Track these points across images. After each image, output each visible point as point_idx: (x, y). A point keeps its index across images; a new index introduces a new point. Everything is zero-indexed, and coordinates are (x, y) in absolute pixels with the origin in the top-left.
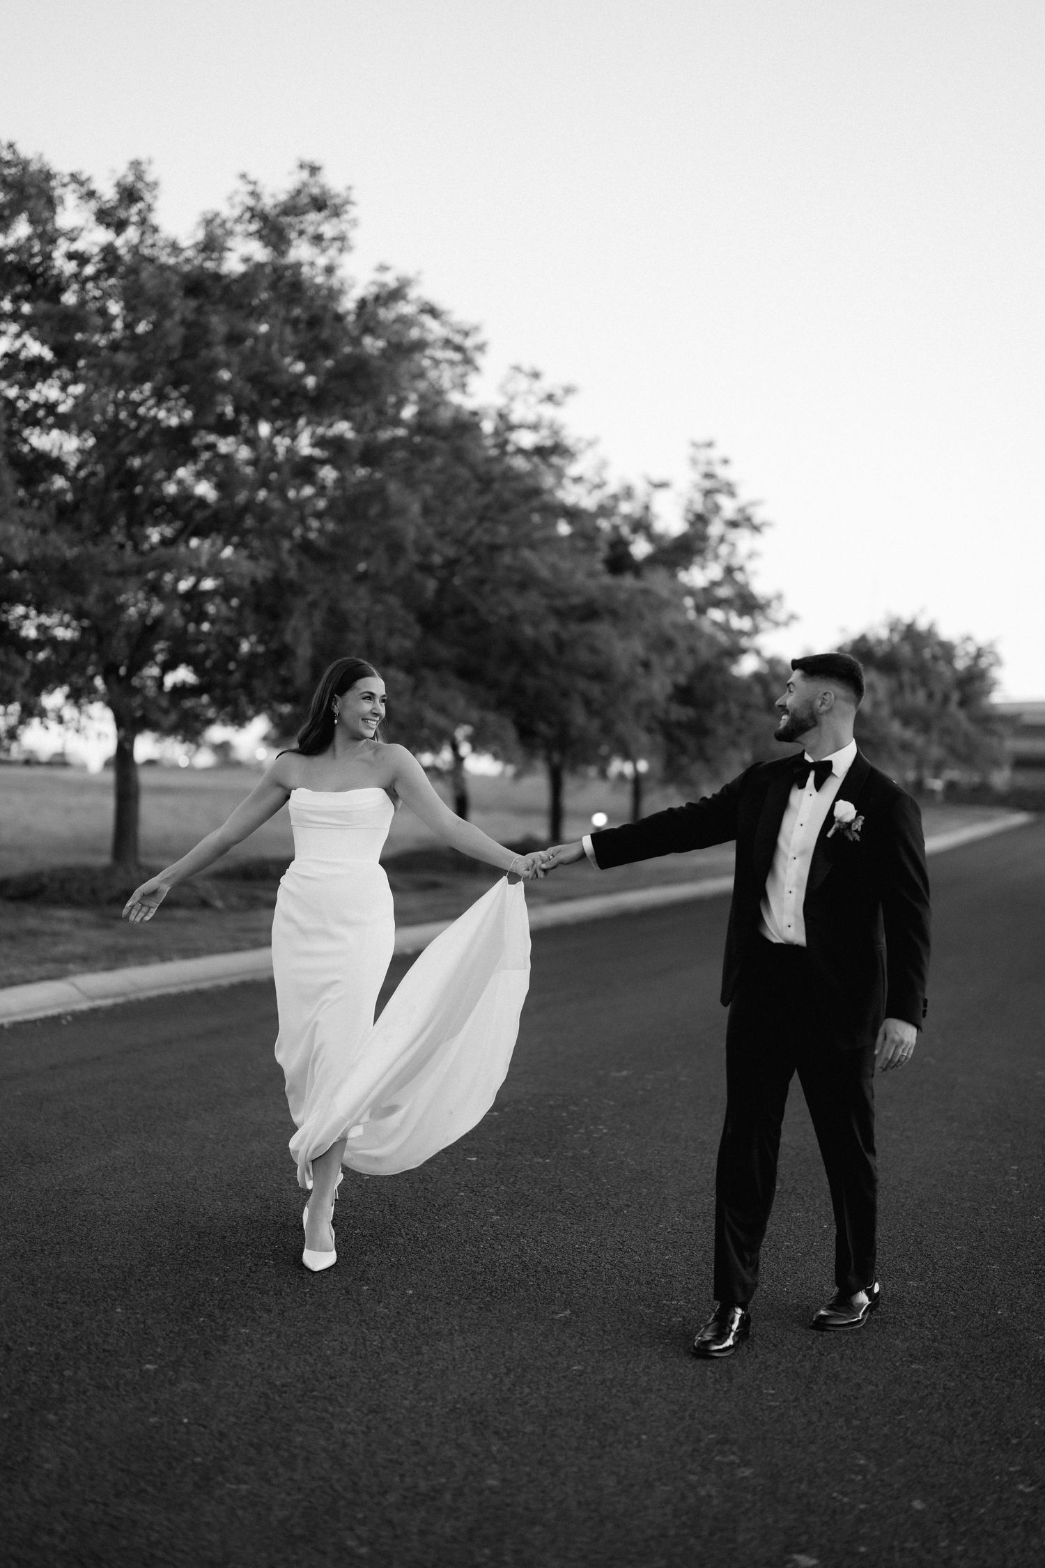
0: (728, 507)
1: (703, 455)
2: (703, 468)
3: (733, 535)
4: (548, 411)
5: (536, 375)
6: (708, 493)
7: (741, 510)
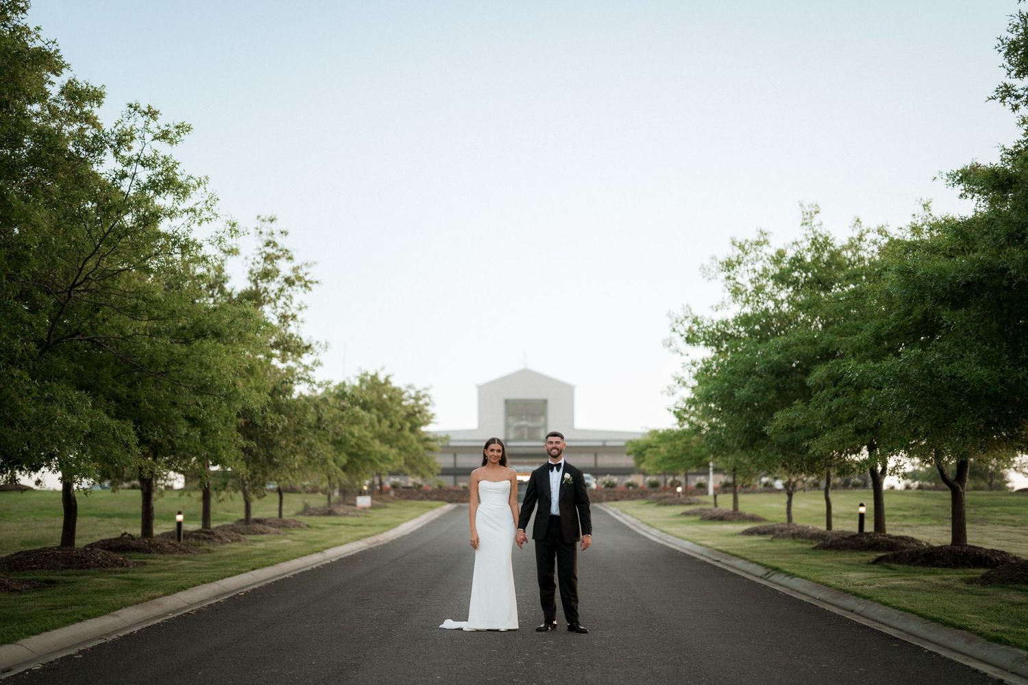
0: (285, 268)
1: (267, 227)
2: (265, 238)
3: (289, 290)
4: (163, 148)
5: (152, 114)
6: (269, 258)
7: (295, 270)
